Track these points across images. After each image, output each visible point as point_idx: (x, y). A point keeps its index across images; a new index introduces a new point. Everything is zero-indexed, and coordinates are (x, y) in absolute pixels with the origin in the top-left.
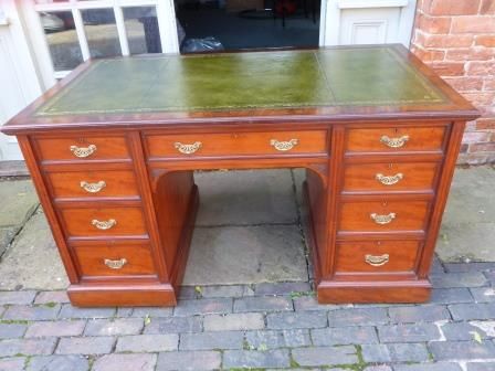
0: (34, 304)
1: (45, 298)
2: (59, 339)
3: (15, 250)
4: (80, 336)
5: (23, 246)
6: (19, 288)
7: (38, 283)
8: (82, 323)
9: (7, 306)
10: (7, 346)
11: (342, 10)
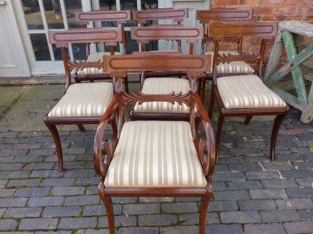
0: (17, 137)
1: (23, 135)
2: (29, 150)
3: (7, 116)
4: (40, 149)
5: (11, 115)
6: (9, 131)
7: (19, 129)
8: (41, 144)
9: (4, 138)
10: (4, 153)
11: (174, 2)
